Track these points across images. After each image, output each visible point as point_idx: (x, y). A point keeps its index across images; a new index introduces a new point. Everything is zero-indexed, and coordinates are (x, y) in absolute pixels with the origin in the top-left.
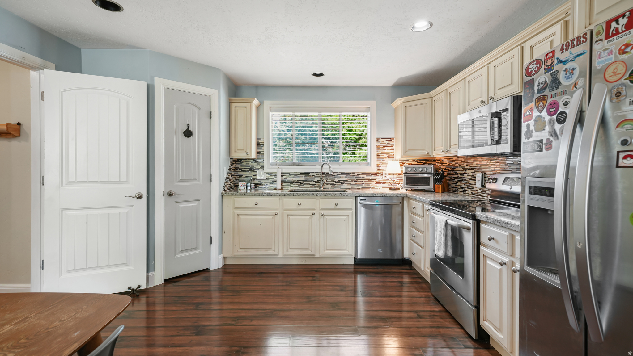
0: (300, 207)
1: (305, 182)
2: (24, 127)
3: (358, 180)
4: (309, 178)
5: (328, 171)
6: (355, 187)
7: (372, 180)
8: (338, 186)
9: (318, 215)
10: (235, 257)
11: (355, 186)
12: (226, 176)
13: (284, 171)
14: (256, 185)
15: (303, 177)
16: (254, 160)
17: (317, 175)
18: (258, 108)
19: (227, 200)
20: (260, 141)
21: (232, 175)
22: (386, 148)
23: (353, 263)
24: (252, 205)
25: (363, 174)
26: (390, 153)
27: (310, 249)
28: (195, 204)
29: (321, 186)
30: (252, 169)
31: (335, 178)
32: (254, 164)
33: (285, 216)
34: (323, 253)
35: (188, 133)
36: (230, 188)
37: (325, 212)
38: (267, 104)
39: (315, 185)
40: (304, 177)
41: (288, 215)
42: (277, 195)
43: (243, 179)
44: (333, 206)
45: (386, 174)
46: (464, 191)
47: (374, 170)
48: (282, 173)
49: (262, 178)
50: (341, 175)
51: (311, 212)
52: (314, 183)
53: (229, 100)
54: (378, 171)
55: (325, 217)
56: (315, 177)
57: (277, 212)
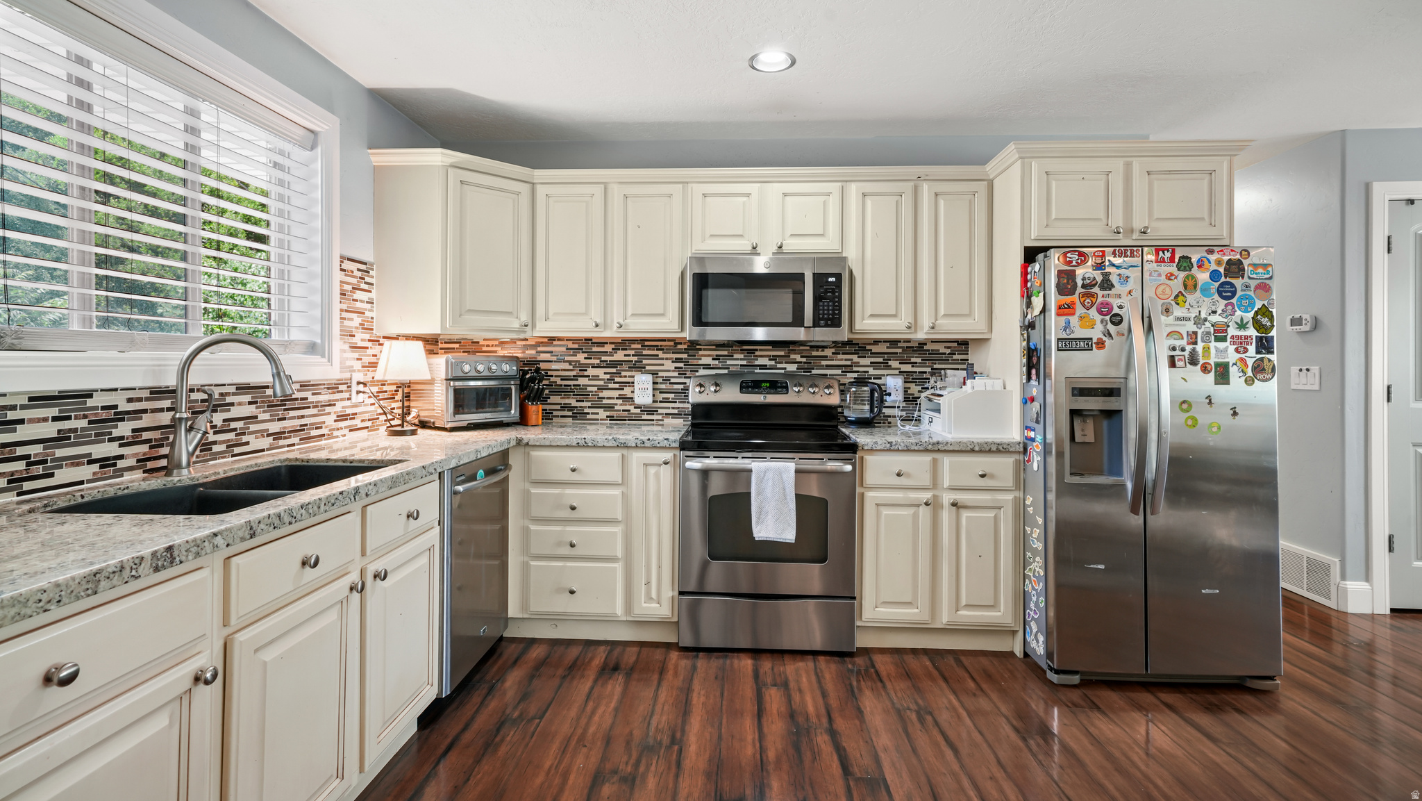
1: (59, 453)
3: (292, 413)
4: (83, 423)
6: (282, 442)
7: (327, 410)
8: (223, 447)
11: (280, 438)
15: (45, 420)
17: (130, 400)
23: (417, 729)
25: (304, 387)
26: (367, 313)
39: (121, 457)
40: (55, 419)
45: (359, 383)
46: (578, 415)
47: (333, 372)
50: (234, 394)
52: (111, 449)
54: (342, 376)
56: (120, 417)
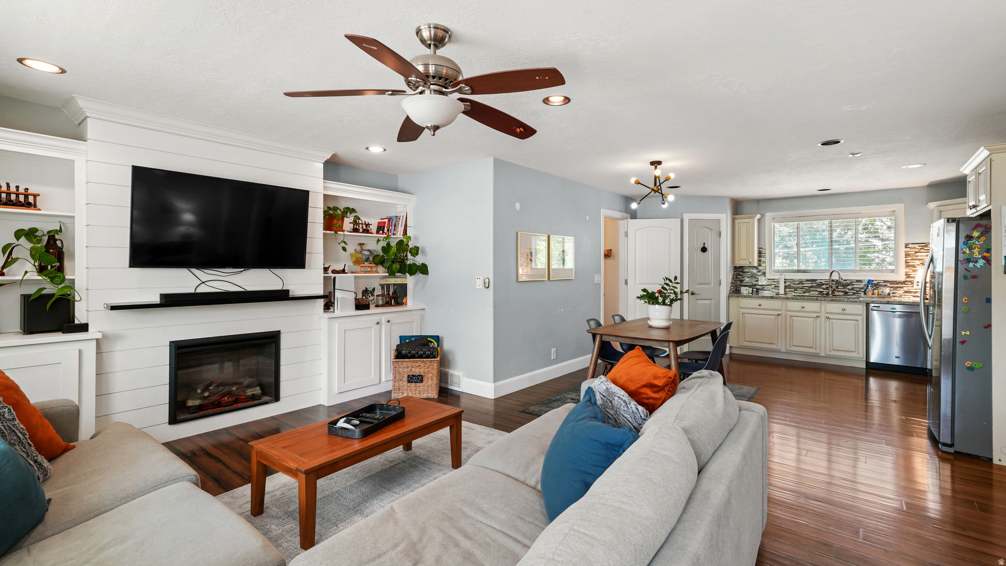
0: (803, 310)
1: (811, 289)
2: (613, 251)
4: (816, 285)
5: (838, 278)
7: (898, 289)
9: (823, 318)
10: (740, 348)
12: (731, 281)
13: (787, 278)
14: (756, 291)
16: (756, 268)
17: (825, 282)
18: (759, 220)
19: (733, 301)
20: (761, 250)
21: (735, 281)
22: (918, 254)
23: (865, 367)
24: (756, 306)
25: (885, 281)
26: (925, 260)
27: (814, 347)
28: (708, 302)
29: (830, 293)
30: (753, 276)
31: (849, 285)
32: (755, 271)
33: (788, 318)
34: (828, 353)
35: (704, 250)
36: (733, 292)
37: (831, 316)
38: (769, 216)
40: (810, 284)
41: (791, 316)
42: (780, 299)
43: (744, 284)
44: (840, 311)
45: (918, 282)
47: (902, 278)
48: (785, 280)
49: (763, 284)
50: (855, 282)
51: (815, 315)
53: (733, 218)
54: (907, 279)
55: (831, 320)
56: (823, 284)
57: (780, 312)
